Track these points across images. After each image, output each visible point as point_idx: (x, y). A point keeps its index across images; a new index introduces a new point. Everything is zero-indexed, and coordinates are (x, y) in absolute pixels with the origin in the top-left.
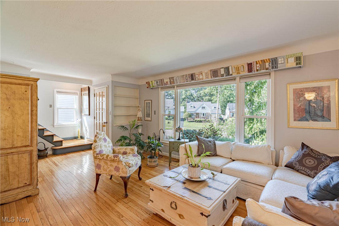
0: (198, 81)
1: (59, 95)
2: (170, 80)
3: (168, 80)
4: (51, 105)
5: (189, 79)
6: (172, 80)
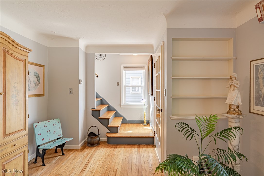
1: (126, 71)
4: (119, 83)
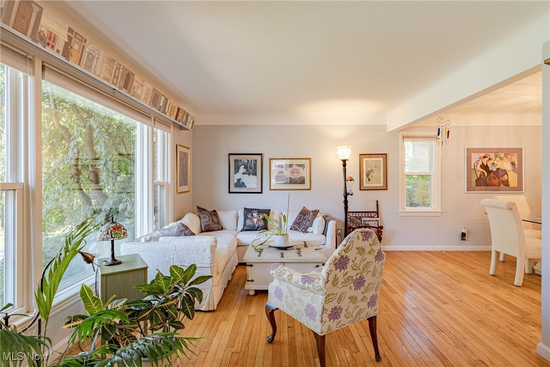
0: (133, 98)
2: (70, 38)
3: (63, 36)
6: (76, 47)
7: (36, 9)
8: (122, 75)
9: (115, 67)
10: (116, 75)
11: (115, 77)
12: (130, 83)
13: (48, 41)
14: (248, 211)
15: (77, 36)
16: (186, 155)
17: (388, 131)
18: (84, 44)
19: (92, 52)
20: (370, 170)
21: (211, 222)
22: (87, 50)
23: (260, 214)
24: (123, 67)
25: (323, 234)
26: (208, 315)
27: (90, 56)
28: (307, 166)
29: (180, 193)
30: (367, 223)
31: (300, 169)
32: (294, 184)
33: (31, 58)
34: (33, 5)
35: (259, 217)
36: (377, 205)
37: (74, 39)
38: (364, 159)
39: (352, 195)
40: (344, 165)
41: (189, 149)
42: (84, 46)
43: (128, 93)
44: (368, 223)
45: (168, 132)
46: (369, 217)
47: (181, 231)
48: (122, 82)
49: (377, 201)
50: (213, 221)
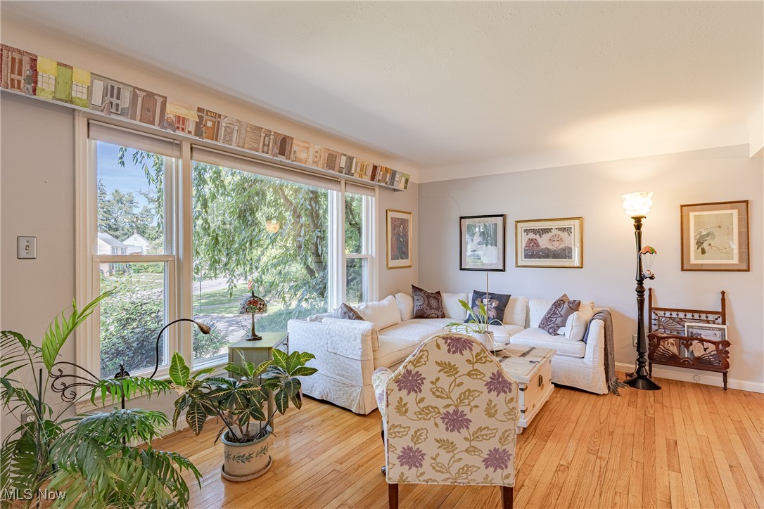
0: (295, 163)
2: (201, 118)
3: (193, 117)
5: (273, 147)
6: (209, 124)
7: (160, 100)
8: (275, 142)
9: (263, 135)
10: (266, 143)
11: (264, 145)
12: (288, 148)
13: (177, 125)
14: (478, 295)
15: (209, 114)
16: (404, 222)
17: (751, 156)
18: (219, 120)
19: (230, 125)
20: (704, 233)
21: (425, 307)
22: (224, 124)
23: (492, 300)
24: (275, 133)
25: (582, 340)
26: (358, 418)
27: (229, 130)
28: (576, 231)
29: (390, 268)
30: (695, 331)
31: (564, 235)
32: (553, 258)
33: (178, 142)
34: (156, 97)
35: (491, 304)
36: (723, 300)
37: (205, 117)
38: (692, 215)
39: (652, 278)
40: (638, 227)
41: (410, 213)
42: (219, 122)
43: (287, 159)
44: (699, 331)
45: (372, 197)
46: (701, 321)
47: (345, 313)
48: (275, 149)
49: (723, 293)
50: (429, 305)
